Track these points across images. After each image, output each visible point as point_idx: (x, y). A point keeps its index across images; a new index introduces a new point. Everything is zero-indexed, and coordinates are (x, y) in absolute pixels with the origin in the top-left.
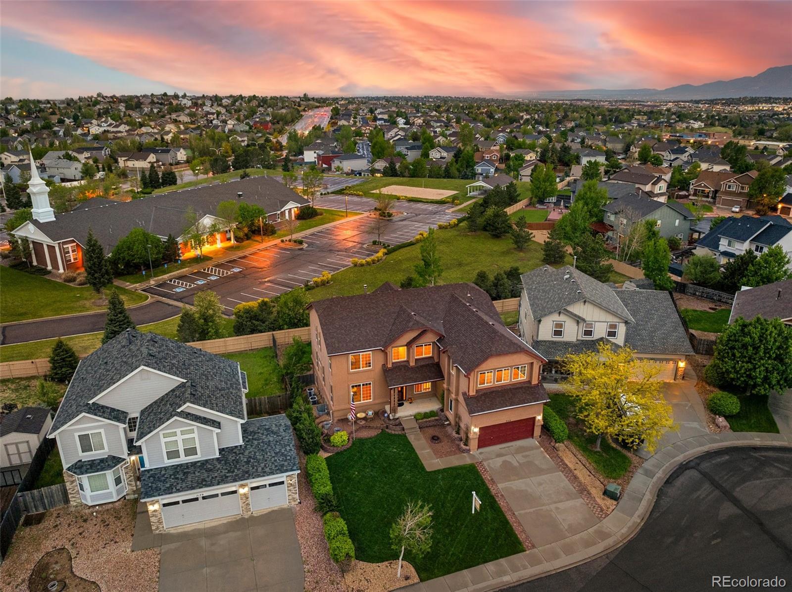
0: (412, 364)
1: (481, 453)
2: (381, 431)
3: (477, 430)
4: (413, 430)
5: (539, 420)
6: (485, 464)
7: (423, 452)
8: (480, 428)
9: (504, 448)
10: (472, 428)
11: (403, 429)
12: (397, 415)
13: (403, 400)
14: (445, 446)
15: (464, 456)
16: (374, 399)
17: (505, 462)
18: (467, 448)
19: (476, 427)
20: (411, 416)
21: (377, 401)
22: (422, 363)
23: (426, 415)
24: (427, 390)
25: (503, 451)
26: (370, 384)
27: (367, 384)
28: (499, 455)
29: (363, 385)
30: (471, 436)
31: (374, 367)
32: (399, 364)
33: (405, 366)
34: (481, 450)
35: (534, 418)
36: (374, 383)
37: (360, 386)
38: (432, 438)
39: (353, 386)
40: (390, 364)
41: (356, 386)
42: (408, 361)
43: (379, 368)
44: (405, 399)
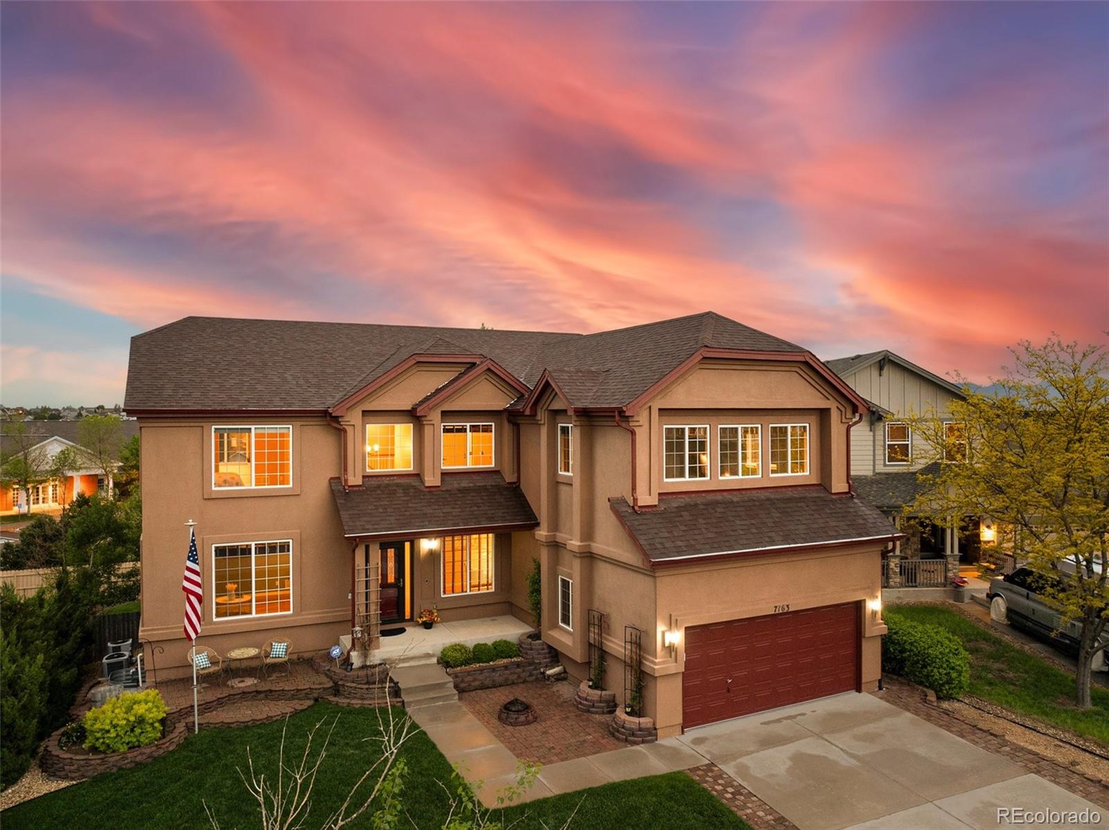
0: (432, 480)
1: (699, 741)
2: (310, 702)
3: (676, 638)
4: (432, 695)
5: (874, 613)
6: (729, 771)
8: (687, 629)
9: (779, 721)
10: (661, 628)
11: (396, 692)
12: (377, 656)
13: (402, 619)
14: (553, 728)
15: (639, 752)
16: (300, 607)
17: (798, 758)
18: (645, 721)
19: (672, 623)
20: (428, 656)
21: (309, 617)
22: (465, 483)
23: (480, 653)
24: (484, 590)
25: (778, 729)
26: (284, 548)
27: (273, 548)
29: (261, 549)
30: (659, 664)
31: (299, 478)
32: (386, 481)
33: (406, 489)
34: (693, 733)
35: (859, 606)
36: (301, 544)
37: (246, 551)
38: (507, 707)
39: (220, 552)
40: (354, 480)
41: (233, 551)
42: (418, 476)
43: (318, 490)
44: (408, 615)
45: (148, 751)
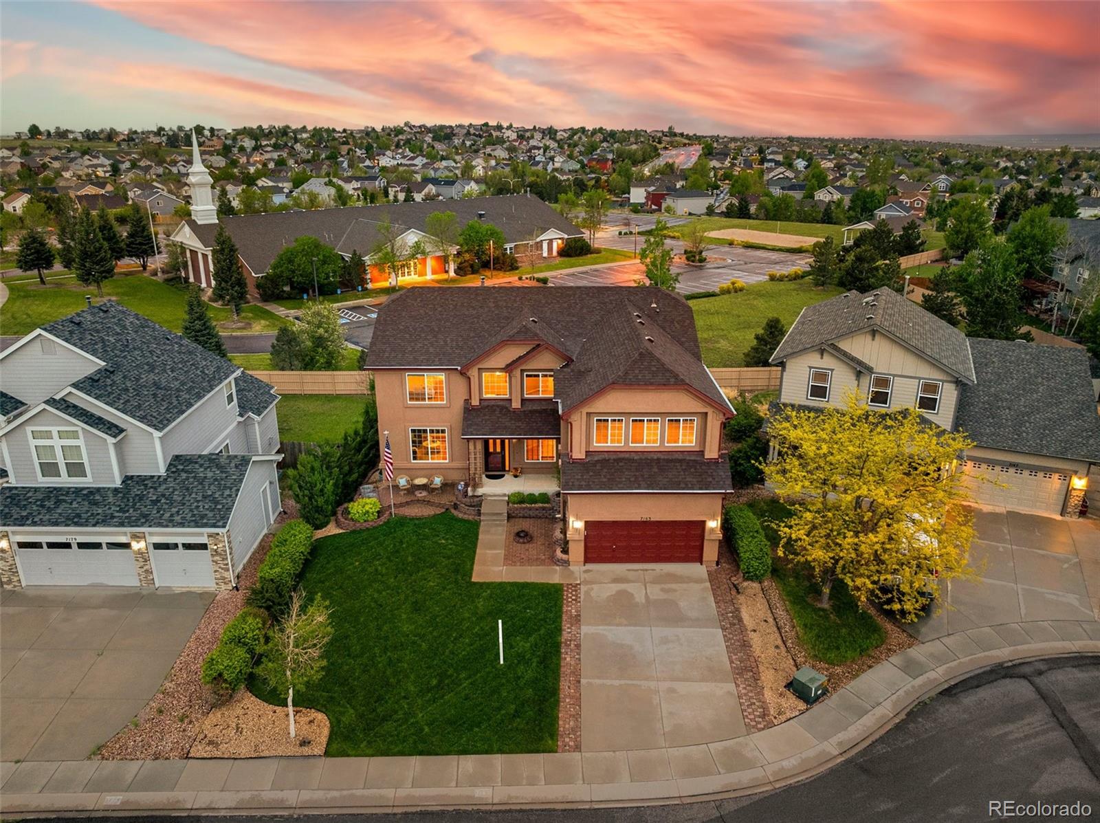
0: (516, 404)
1: (586, 571)
2: (444, 510)
3: (580, 525)
4: (495, 518)
5: (712, 528)
6: (583, 588)
7: (488, 552)
8: (585, 522)
9: (637, 570)
10: (572, 519)
11: (479, 514)
12: (480, 491)
13: (504, 470)
14: (533, 549)
15: (556, 570)
16: (452, 460)
17: (621, 593)
18: (564, 557)
19: (578, 518)
20: (505, 495)
21: (456, 464)
22: (536, 407)
23: (531, 499)
24: (549, 460)
25: (631, 575)
26: (443, 431)
27: (437, 431)
28: (616, 580)
29: (432, 431)
30: (569, 534)
31: (449, 399)
32: (493, 403)
33: (502, 408)
34: (589, 566)
35: (704, 522)
36: (451, 429)
37: (425, 431)
38: (518, 534)
39: (413, 431)
40: (475, 402)
41: (419, 431)
42: (510, 400)
43: (459, 405)
44: (507, 469)
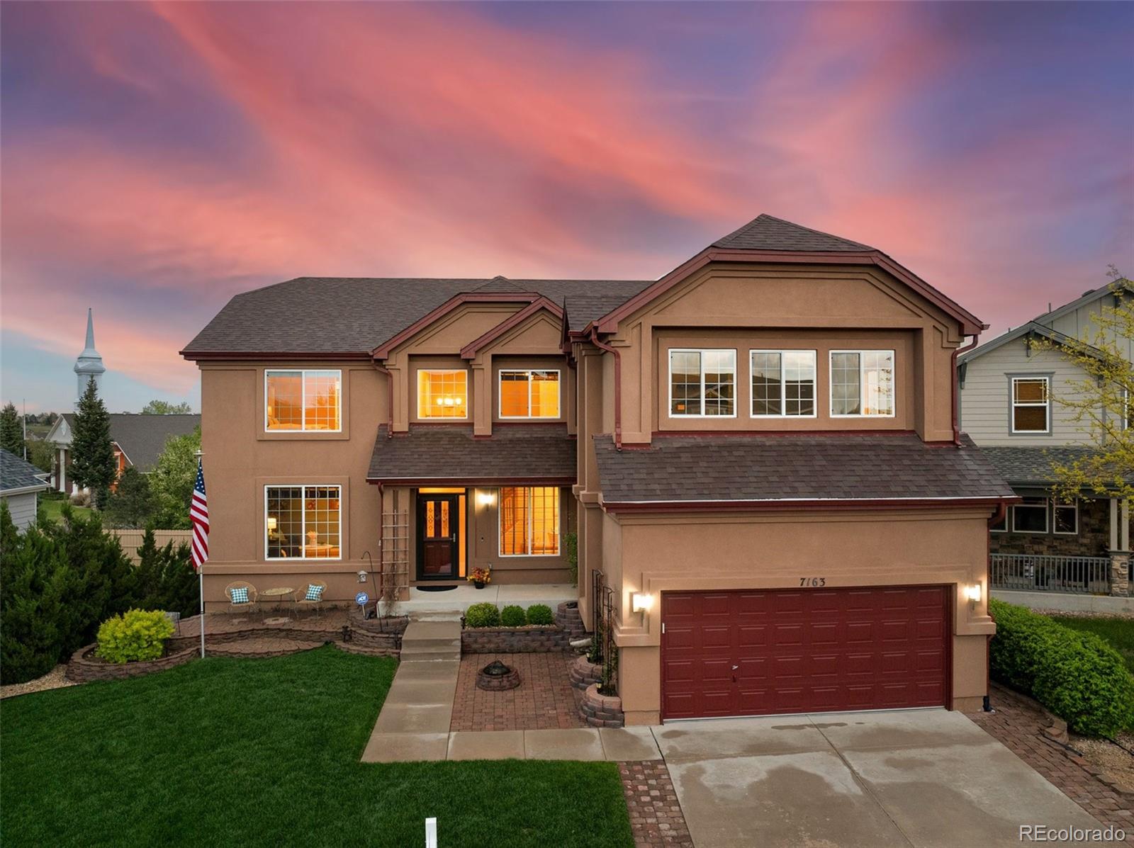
0: (483, 428)
1: (672, 733)
2: (320, 645)
3: (649, 602)
4: (433, 650)
5: (973, 604)
6: (675, 771)
7: (410, 706)
8: (665, 595)
10: (627, 589)
11: (398, 644)
12: (403, 608)
13: (456, 578)
14: (521, 701)
15: (591, 733)
16: (349, 554)
17: (783, 774)
18: (609, 701)
19: (644, 585)
21: (357, 565)
24: (548, 554)
25: (789, 737)
26: (334, 494)
27: (323, 494)
28: (758, 748)
29: (310, 493)
30: (624, 633)
31: (348, 423)
34: (673, 725)
35: (948, 591)
36: (350, 490)
37: (297, 493)
38: (487, 671)
39: (272, 493)
40: (401, 425)
41: (285, 492)
42: (470, 425)
43: (366, 437)
44: (462, 573)
45: (141, 665)
